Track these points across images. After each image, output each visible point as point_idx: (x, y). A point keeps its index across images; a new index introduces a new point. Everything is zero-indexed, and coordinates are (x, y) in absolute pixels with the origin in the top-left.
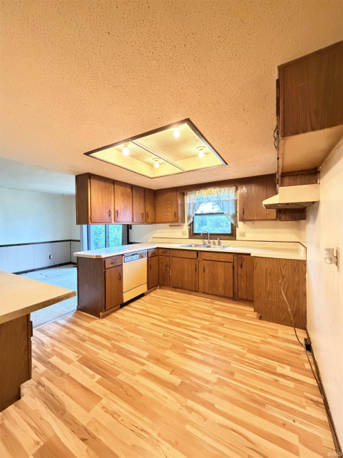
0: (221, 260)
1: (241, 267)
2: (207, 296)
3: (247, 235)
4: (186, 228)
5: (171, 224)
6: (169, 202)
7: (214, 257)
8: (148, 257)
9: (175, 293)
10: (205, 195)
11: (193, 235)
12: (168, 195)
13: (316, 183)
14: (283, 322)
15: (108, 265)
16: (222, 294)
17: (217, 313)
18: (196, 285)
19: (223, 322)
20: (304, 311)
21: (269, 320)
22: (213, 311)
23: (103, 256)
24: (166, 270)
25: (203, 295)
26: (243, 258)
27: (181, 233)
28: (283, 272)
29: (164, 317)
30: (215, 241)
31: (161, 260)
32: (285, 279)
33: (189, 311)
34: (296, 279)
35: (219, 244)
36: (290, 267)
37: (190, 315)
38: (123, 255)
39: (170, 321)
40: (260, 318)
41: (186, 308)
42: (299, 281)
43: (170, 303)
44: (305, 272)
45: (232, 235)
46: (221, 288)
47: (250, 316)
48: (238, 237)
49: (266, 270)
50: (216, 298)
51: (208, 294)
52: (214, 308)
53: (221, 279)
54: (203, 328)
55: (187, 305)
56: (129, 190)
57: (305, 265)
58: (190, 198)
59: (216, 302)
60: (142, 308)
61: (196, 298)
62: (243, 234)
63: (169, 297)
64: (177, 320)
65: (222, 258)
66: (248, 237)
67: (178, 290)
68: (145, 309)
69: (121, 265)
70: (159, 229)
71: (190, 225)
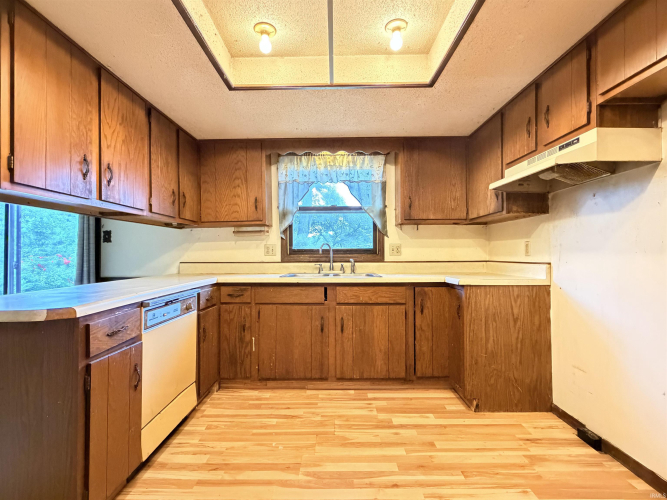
0: (380, 300)
1: (422, 312)
2: (346, 384)
3: (403, 250)
4: (274, 237)
5: (237, 229)
6: (237, 174)
7: (365, 295)
8: (199, 310)
9: (267, 394)
10: (322, 168)
11: (290, 254)
12: (241, 155)
13: (656, 126)
14: (516, 405)
15: (98, 342)
16: (383, 374)
17: (398, 419)
18: (322, 365)
19: (429, 438)
20: (548, 377)
21: (493, 409)
22: (382, 416)
23: (81, 312)
24: (242, 340)
25: (340, 384)
26: (425, 293)
27: (262, 250)
28: (516, 311)
29: (287, 468)
30: (345, 264)
31: (225, 316)
32: (519, 323)
33: (339, 432)
34: (537, 322)
35: (353, 271)
36: (526, 300)
37: (346, 443)
38: (142, 305)
39: (314, 474)
40: (478, 409)
41: (322, 424)
42: (540, 326)
43: (274, 421)
44: (548, 308)
45: (376, 254)
46: (380, 363)
47: (453, 408)
48: (388, 256)
49: (487, 310)
50: (367, 385)
51: (351, 380)
52: (380, 410)
53: (380, 344)
54: (405, 468)
55: (319, 418)
56: (141, 115)
57: (549, 293)
58: (286, 171)
59: (371, 395)
60: (204, 459)
61: (322, 394)
62: (397, 250)
63: (258, 407)
64: (330, 468)
65: (384, 296)
66: (406, 254)
67: (271, 384)
68: (217, 460)
69: (139, 338)
70: (199, 240)
71: (285, 232)
